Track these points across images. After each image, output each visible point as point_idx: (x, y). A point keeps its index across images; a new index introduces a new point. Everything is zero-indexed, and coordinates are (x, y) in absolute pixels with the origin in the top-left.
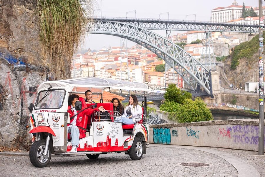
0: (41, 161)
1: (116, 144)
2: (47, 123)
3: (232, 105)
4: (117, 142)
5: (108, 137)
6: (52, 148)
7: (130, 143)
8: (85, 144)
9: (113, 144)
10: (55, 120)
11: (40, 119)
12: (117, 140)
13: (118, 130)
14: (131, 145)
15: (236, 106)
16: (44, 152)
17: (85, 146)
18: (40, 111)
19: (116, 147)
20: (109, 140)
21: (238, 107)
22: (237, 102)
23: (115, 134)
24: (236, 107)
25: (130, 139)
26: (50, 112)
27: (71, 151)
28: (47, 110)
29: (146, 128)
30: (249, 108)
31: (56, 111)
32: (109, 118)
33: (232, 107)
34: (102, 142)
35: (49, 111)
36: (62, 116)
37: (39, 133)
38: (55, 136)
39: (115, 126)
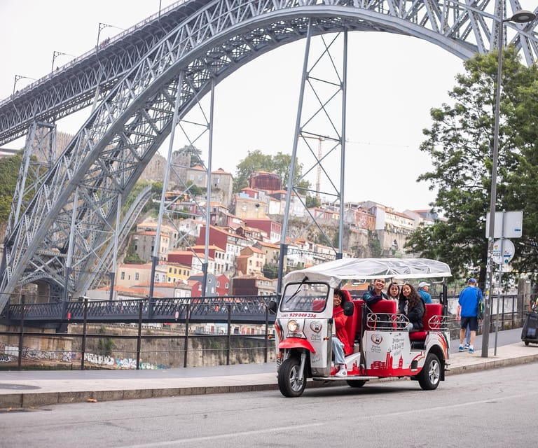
0: (294, 389)
1: (400, 366)
2: (302, 333)
3: (100, 357)
4: (401, 362)
5: (388, 355)
6: (308, 371)
7: (421, 364)
8: (354, 364)
9: (395, 366)
10: (314, 329)
11: (293, 328)
12: (401, 359)
13: (403, 344)
14: (422, 366)
15: (112, 359)
16: (297, 375)
17: (354, 368)
18: (291, 315)
19: (400, 369)
20: (390, 360)
21: (122, 362)
22: (115, 348)
23: (398, 350)
24: (116, 363)
25: (420, 357)
26: (306, 317)
27: (338, 374)
28: (302, 313)
29: (446, 338)
30: (154, 364)
31: (315, 316)
32: (392, 325)
33: (100, 362)
34: (380, 362)
35: (306, 315)
36: (324, 323)
37: (287, 349)
38: (314, 352)
39: (399, 338)
